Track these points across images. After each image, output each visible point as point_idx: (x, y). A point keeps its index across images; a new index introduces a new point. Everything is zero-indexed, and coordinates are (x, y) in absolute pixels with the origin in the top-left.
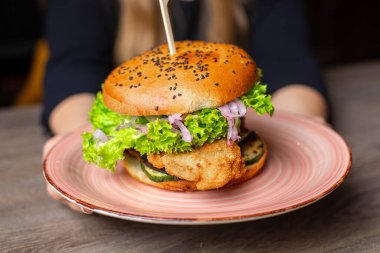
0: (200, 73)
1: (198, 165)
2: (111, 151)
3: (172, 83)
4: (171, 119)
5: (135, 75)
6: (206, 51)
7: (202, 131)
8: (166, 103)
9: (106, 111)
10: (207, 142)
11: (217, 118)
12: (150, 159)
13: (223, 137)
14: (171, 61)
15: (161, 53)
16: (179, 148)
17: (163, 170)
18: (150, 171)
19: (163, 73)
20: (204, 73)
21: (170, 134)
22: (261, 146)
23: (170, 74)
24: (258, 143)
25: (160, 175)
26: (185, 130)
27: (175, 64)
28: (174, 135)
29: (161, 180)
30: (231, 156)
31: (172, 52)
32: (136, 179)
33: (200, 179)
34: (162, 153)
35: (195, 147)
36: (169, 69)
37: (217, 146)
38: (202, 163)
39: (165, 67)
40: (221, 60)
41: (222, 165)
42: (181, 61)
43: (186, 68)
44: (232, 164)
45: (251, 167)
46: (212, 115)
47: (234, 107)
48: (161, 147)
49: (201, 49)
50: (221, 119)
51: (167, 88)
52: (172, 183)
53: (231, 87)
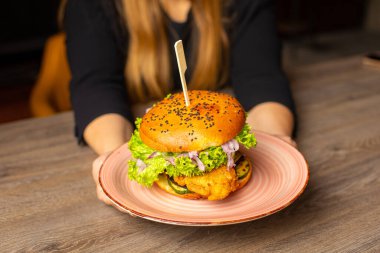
0: (209, 123)
1: (209, 185)
2: (149, 175)
3: (190, 130)
4: (191, 155)
5: (163, 122)
6: (210, 103)
7: (211, 162)
8: (187, 143)
9: (140, 143)
10: (214, 170)
11: (220, 153)
12: (176, 179)
13: (224, 165)
14: (188, 112)
15: (179, 104)
16: (195, 173)
17: (185, 187)
18: (175, 187)
19: (183, 122)
20: (211, 123)
21: (190, 166)
22: (248, 165)
23: (189, 123)
24: (245, 163)
25: (182, 189)
26: (200, 162)
27: (191, 115)
28: (194, 166)
29: (184, 193)
30: (230, 177)
31: (187, 104)
32: (164, 190)
33: (210, 194)
34: (184, 176)
35: (206, 172)
36: (187, 119)
37: (220, 171)
38: (211, 182)
39: (184, 117)
40: (222, 111)
41: (224, 184)
42: (195, 112)
43: (199, 118)
44: (230, 183)
45: (242, 181)
46: (217, 151)
47: (231, 145)
48: (184, 173)
49: (206, 101)
50: (223, 154)
51: (187, 133)
52: (190, 195)
53: (229, 131)
